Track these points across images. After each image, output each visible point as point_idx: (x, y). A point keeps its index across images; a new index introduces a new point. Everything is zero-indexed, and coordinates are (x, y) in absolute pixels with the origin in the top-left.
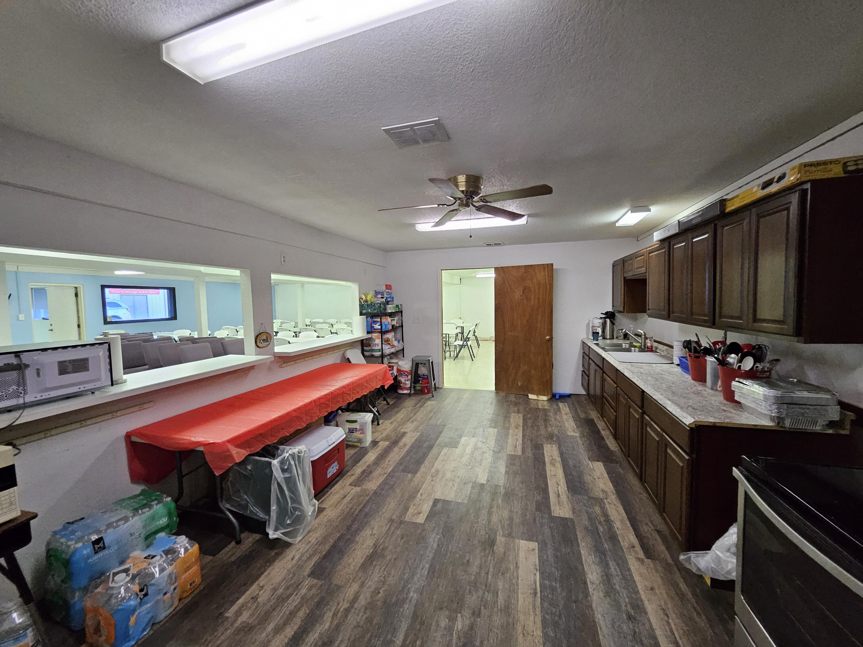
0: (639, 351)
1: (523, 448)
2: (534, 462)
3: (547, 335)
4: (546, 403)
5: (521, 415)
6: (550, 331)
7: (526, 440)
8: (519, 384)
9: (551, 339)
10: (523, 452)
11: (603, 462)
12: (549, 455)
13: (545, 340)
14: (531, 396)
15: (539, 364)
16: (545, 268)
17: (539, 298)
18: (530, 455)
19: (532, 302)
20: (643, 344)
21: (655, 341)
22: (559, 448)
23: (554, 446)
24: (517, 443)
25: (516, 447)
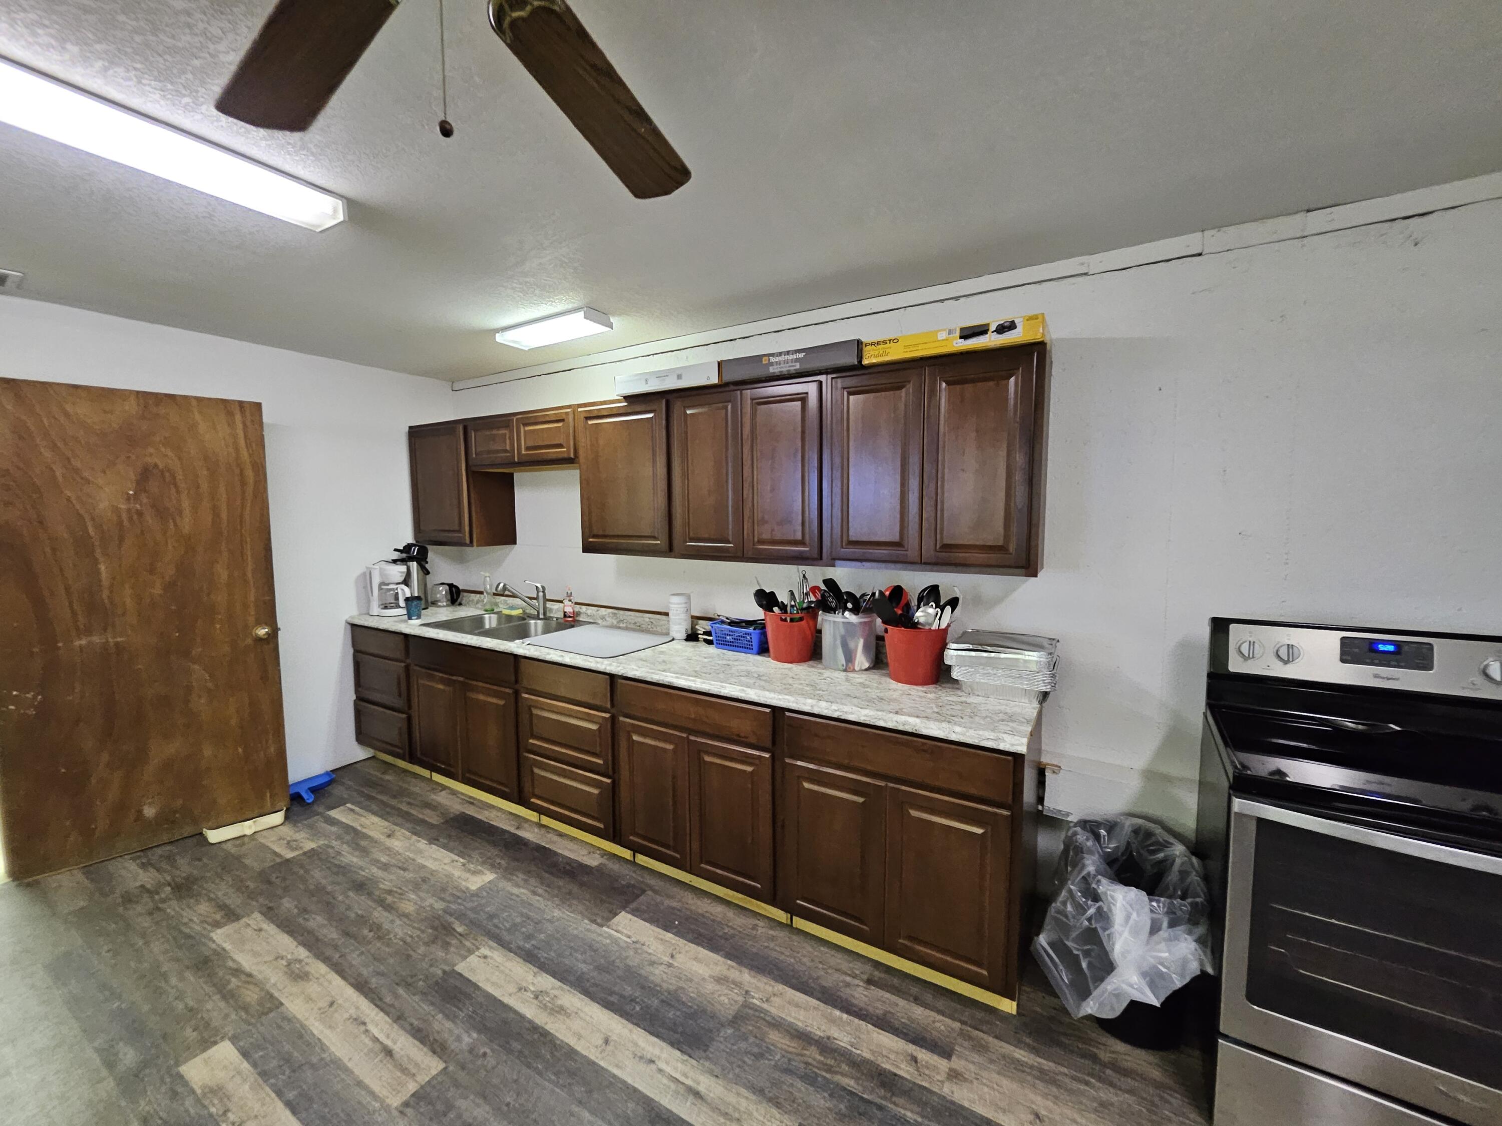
0: (547, 630)
1: (421, 1035)
2: (510, 1051)
3: (259, 623)
4: (287, 831)
5: (256, 919)
6: (268, 613)
7: (388, 999)
8: (149, 812)
9: (273, 636)
10: (438, 1048)
11: (624, 908)
12: (512, 989)
13: (249, 641)
14: (214, 836)
15: (234, 722)
16: (230, 414)
17: (215, 510)
18: (466, 1039)
19: (186, 523)
20: (541, 611)
21: (576, 603)
22: (504, 945)
23: (484, 951)
24: (375, 1031)
25: (389, 1052)
